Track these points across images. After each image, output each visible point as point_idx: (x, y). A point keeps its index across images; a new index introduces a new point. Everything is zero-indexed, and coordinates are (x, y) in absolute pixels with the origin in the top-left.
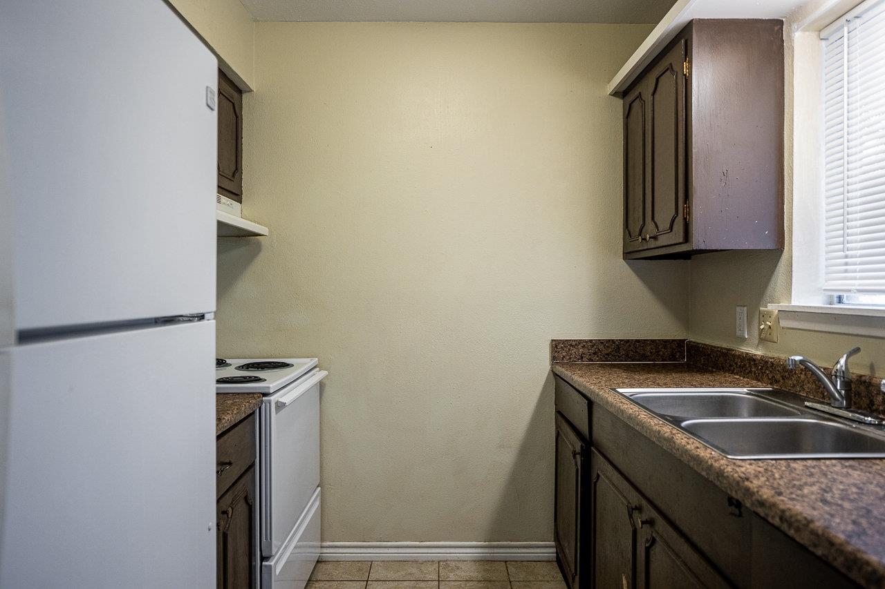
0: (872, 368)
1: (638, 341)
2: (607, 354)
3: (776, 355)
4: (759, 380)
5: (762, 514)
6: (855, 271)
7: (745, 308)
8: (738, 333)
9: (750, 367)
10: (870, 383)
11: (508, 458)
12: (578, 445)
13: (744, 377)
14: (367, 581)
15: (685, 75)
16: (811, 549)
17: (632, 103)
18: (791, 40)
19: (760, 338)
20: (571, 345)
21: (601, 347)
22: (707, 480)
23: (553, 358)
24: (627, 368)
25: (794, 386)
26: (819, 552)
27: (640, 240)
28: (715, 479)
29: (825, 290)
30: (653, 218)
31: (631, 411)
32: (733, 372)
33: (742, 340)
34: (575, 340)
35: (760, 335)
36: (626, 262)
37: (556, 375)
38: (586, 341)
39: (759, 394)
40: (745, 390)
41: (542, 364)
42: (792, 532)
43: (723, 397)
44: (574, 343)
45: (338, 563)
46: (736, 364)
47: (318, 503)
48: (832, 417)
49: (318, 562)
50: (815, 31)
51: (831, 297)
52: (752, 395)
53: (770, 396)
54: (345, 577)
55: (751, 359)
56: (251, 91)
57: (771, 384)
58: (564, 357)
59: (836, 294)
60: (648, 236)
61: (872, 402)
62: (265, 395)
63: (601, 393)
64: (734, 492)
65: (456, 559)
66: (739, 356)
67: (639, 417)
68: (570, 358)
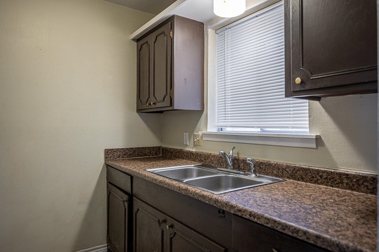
0: (238, 154)
1: (143, 148)
2: (130, 154)
3: (201, 151)
4: (195, 161)
5: (240, 215)
6: (229, 119)
7: (188, 133)
8: (185, 143)
9: (191, 156)
10: (238, 159)
11: (83, 208)
12: (126, 197)
13: (188, 160)
15: (171, 37)
16: (265, 225)
17: (143, 45)
18: (207, 32)
19: (194, 145)
20: (114, 151)
21: (127, 151)
22: (209, 205)
23: (106, 158)
24: (141, 160)
25: (209, 162)
26: (269, 226)
27: (147, 104)
28: (213, 204)
29: (217, 126)
30: (154, 96)
31: (160, 179)
32: (183, 159)
33: (187, 146)
34: (116, 149)
35: (194, 143)
36: (138, 113)
37: (107, 165)
38: (121, 149)
39: (198, 166)
40: (193, 165)
41: (101, 161)
42: (256, 220)
43: (186, 169)
44: (115, 150)
46: (185, 155)
48: (229, 173)
50: (214, 30)
51: (219, 128)
52: (196, 167)
53: (202, 166)
55: (191, 153)
57: (200, 162)
58: (111, 157)
59: (220, 127)
60: (152, 103)
61: (239, 166)
63: (140, 172)
64: (224, 208)
66: (186, 152)
67: (166, 181)
68: (114, 157)
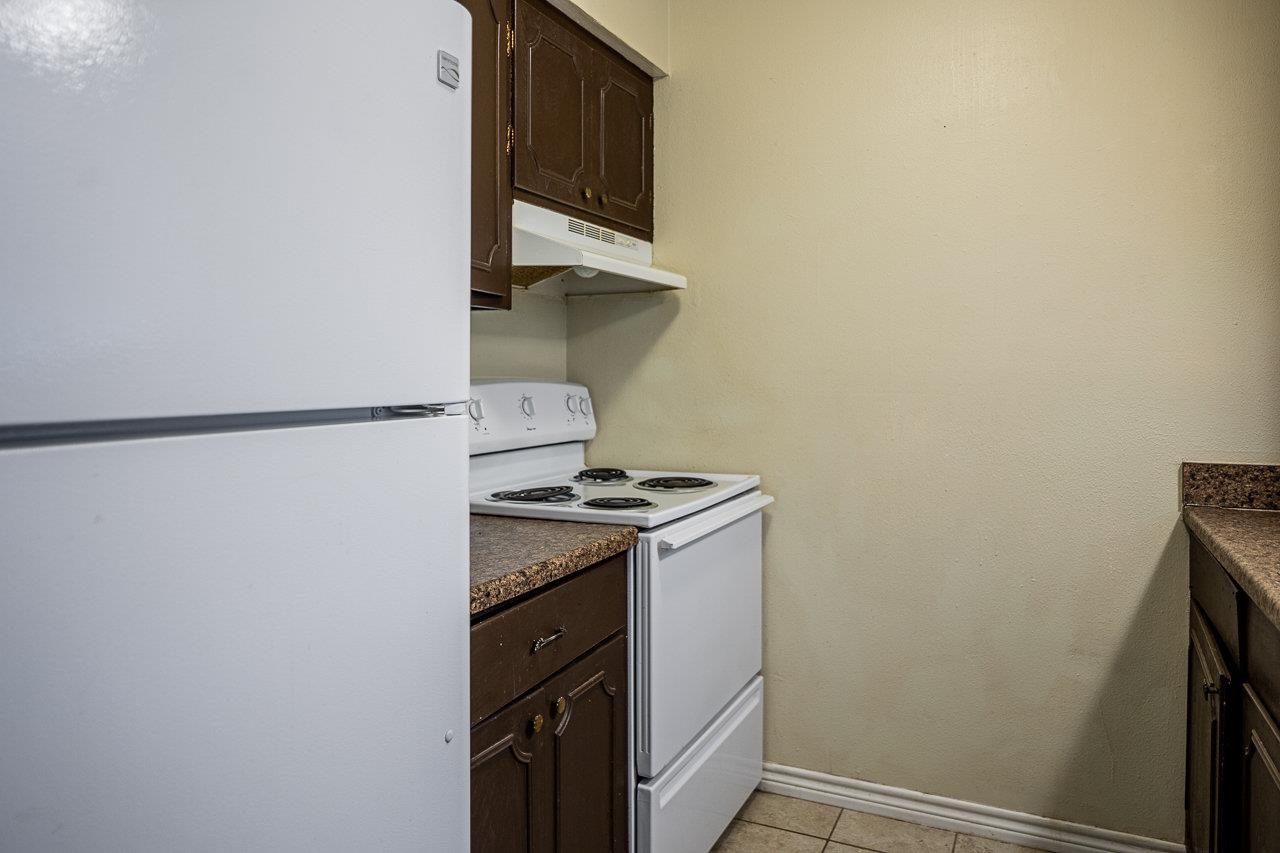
11: (1090, 674)
14: (828, 840)
20: (1226, 475)
23: (1186, 498)
34: (1234, 466)
37: (1189, 530)
38: (1261, 469)
44: (1232, 472)
45: (789, 800)
47: (756, 701)
49: (757, 791)
54: (793, 825)
56: (664, 76)
58: (1210, 497)
62: (642, 529)
65: (989, 835)
68: (1224, 500)
